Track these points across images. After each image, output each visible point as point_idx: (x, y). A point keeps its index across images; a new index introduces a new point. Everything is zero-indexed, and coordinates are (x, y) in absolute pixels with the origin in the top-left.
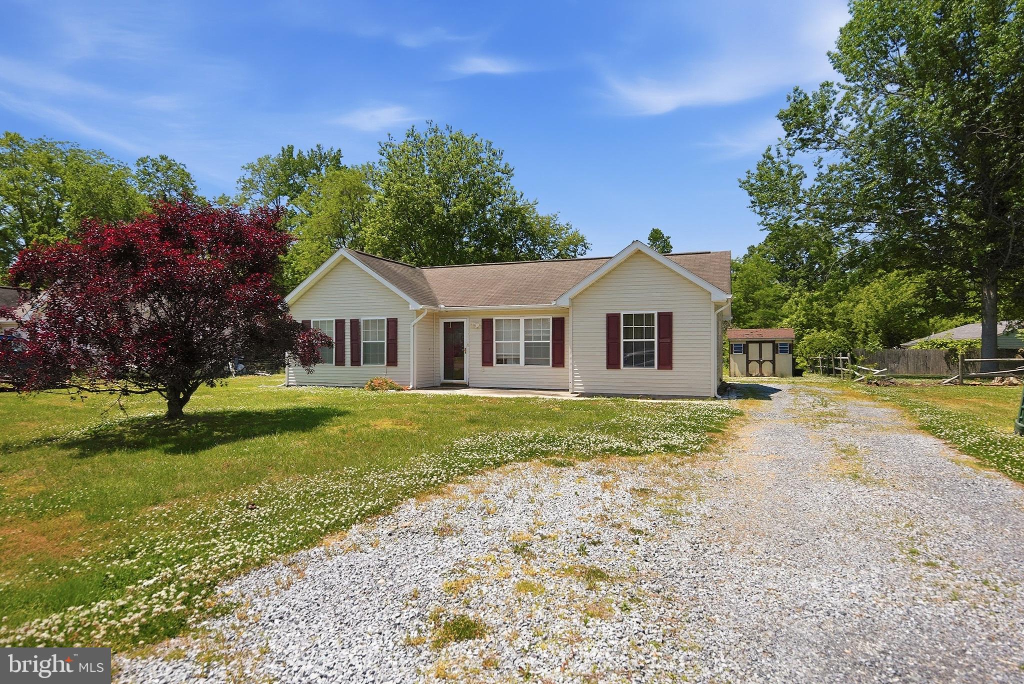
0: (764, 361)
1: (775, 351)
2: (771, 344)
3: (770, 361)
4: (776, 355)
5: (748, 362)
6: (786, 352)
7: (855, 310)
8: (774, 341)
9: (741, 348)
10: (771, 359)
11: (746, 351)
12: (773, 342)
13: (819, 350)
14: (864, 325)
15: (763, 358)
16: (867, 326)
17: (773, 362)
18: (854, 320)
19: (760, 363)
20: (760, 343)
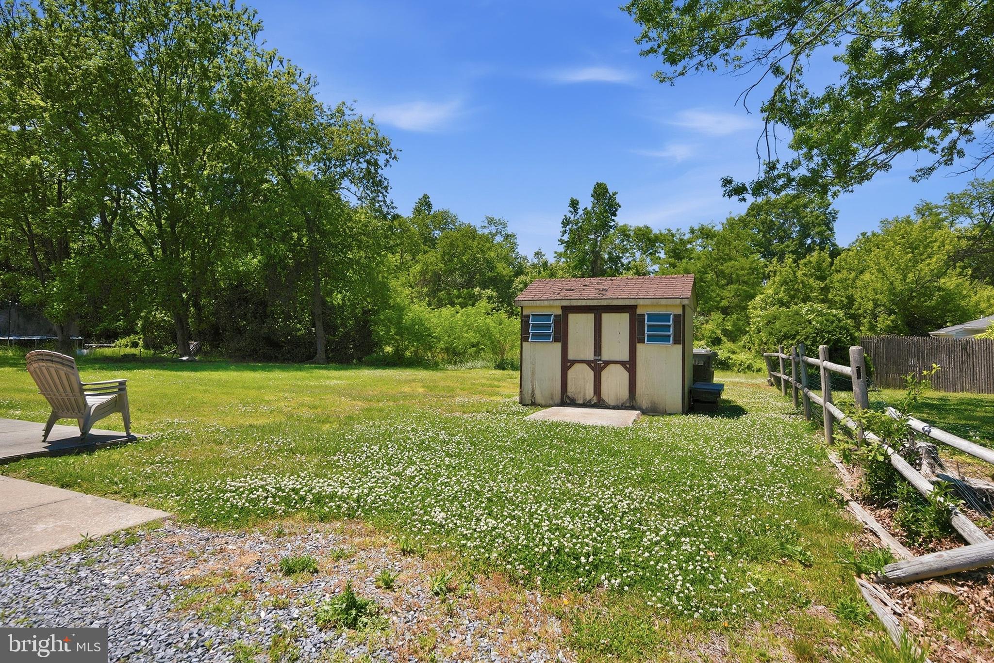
0: (607, 363)
1: (636, 337)
2: (625, 317)
3: (622, 363)
4: (639, 346)
5: (567, 364)
6: (666, 338)
7: (859, 283)
8: (635, 307)
9: (549, 326)
10: (625, 357)
11: (561, 335)
12: (630, 309)
13: (786, 337)
14: (871, 304)
15: (605, 356)
16: (876, 305)
17: (630, 366)
18: (857, 296)
19: (598, 367)
20: (598, 311)
